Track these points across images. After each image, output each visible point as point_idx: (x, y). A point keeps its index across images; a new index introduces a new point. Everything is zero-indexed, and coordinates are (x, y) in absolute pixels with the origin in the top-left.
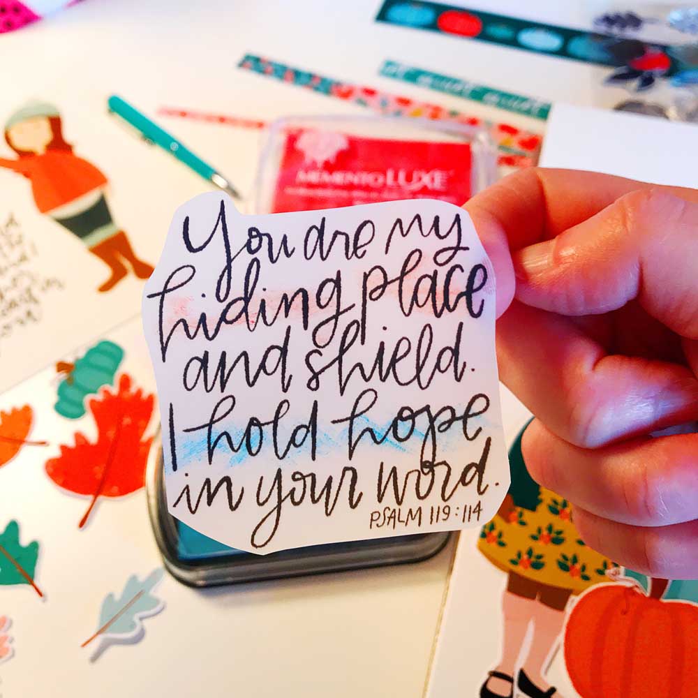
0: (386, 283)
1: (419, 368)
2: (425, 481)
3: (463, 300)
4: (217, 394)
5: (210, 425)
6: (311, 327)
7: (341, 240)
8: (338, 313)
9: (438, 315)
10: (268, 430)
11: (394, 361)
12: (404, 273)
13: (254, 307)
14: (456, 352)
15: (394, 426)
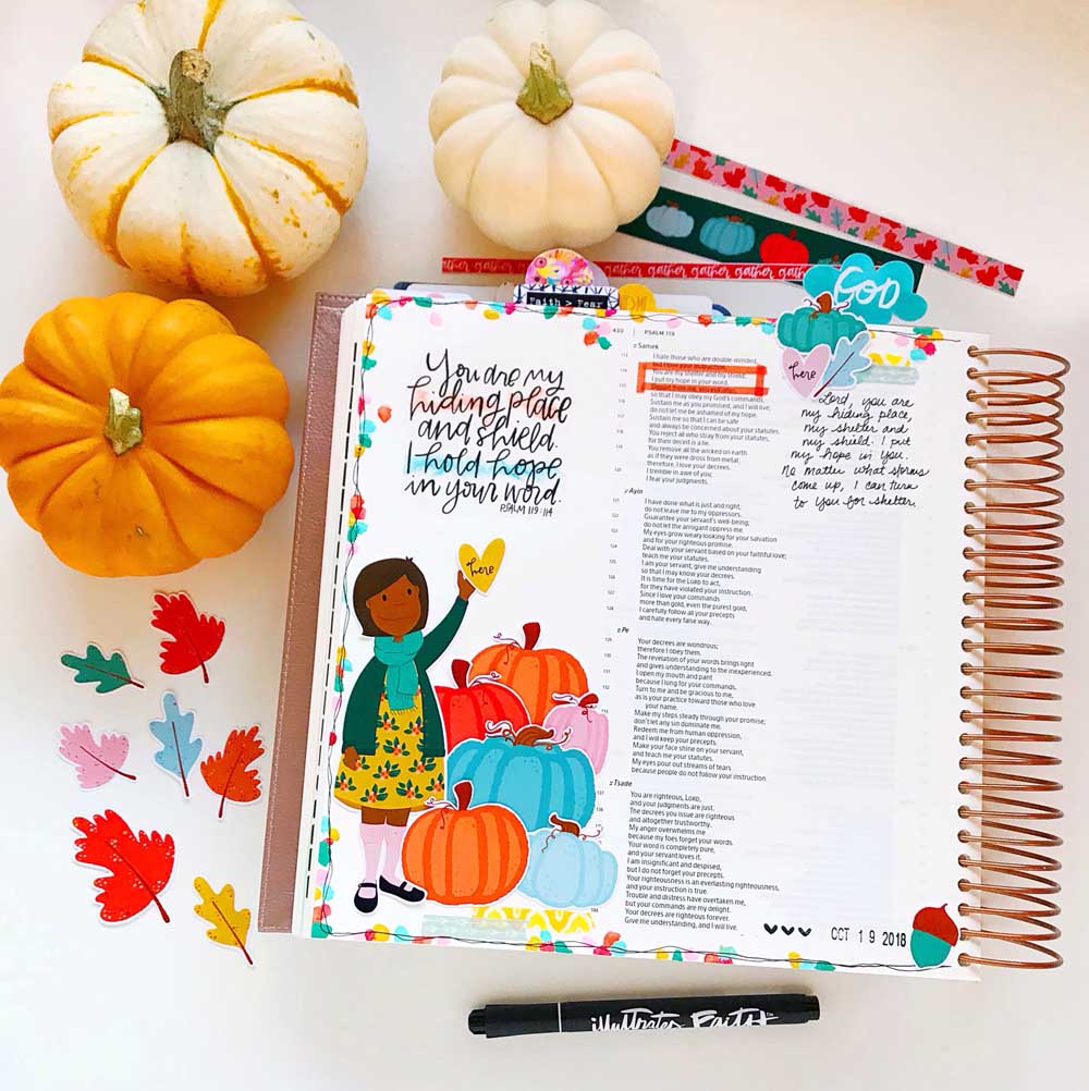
0: (522, 400)
1: (532, 443)
2: (528, 494)
3: (557, 414)
4: (433, 441)
5: (427, 455)
6: (483, 416)
7: (503, 376)
8: (497, 411)
9: (544, 419)
10: (455, 461)
11: (521, 437)
12: (531, 397)
13: (456, 402)
14: (550, 438)
15: (516, 467)
